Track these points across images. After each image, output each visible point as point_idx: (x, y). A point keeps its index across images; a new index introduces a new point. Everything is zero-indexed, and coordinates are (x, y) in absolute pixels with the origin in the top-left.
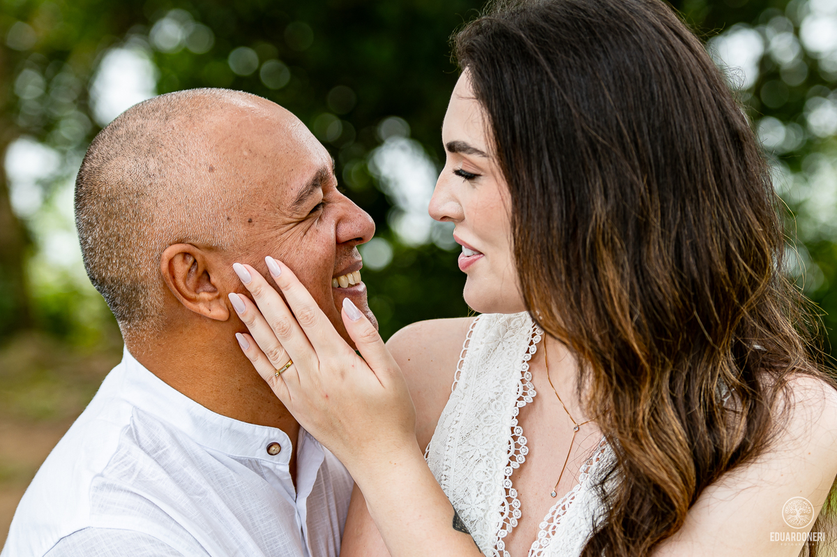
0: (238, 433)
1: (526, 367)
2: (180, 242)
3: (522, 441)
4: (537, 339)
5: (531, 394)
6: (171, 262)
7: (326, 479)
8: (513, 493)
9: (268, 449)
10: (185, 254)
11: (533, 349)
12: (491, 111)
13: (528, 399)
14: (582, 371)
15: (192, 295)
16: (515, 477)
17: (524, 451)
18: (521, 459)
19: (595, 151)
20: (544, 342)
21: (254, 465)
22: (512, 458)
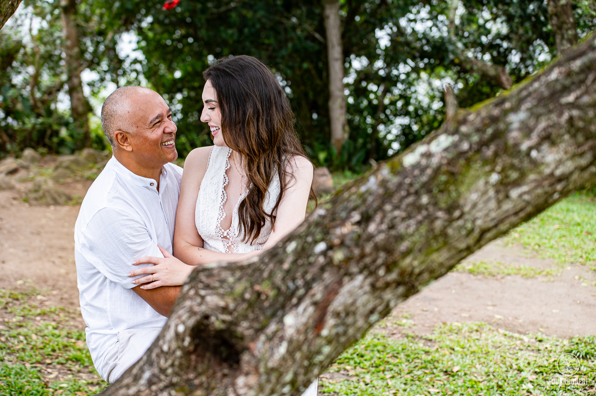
0: (142, 180)
1: (227, 159)
2: (120, 130)
3: (227, 178)
4: (230, 152)
5: (229, 166)
6: (117, 135)
7: (168, 188)
8: (224, 192)
9: (150, 184)
10: (121, 134)
11: (229, 154)
12: (216, 89)
13: (228, 167)
14: (241, 156)
15: (122, 144)
16: (225, 188)
17: (227, 181)
18: (227, 183)
19: (248, 96)
20: (232, 151)
21: (147, 188)
22: (224, 183)
